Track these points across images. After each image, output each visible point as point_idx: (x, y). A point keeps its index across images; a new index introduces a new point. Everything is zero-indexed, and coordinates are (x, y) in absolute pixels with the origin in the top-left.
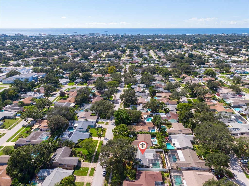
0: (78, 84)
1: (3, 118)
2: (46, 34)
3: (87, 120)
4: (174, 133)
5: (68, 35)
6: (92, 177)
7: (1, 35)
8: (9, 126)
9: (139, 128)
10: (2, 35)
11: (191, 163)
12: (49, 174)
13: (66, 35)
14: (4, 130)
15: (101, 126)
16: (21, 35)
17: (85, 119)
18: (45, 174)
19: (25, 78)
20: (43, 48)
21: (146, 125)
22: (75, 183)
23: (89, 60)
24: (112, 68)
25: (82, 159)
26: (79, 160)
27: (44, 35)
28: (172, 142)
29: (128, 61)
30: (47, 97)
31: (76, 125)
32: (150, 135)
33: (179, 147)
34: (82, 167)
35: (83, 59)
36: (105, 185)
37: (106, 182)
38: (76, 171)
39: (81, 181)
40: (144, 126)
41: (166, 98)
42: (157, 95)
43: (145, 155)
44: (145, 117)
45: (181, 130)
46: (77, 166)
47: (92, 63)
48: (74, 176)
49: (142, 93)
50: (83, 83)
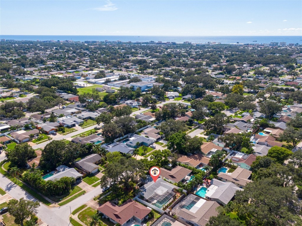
0: (185, 100)
1: (87, 118)
2: (215, 43)
3: (148, 137)
4: (226, 180)
5: (241, 44)
6: (93, 188)
7: (171, 43)
8: (86, 126)
9: (187, 160)
10: (172, 43)
11: (196, 218)
12: (64, 170)
13: (239, 44)
14: (79, 128)
15: (154, 147)
16: (190, 43)
17: (147, 135)
18: (61, 170)
20: (193, 58)
21: (200, 160)
22: (75, 187)
23: (228, 75)
24: (238, 87)
25: (103, 169)
26: (98, 169)
27: (213, 43)
28: (210, 188)
29: (283, 82)
30: (142, 107)
31: (132, 139)
32: (191, 171)
33: (210, 196)
34: (96, 176)
35: (222, 73)
36: (94, 199)
37: (98, 197)
38: (87, 177)
39: (81, 187)
40: (195, 160)
41: (275, 136)
42: (265, 130)
43: (158, 189)
44: (213, 152)
45: (237, 179)
46: (92, 174)
47: (230, 79)
48: (82, 181)
49: (247, 123)
50: (191, 99)
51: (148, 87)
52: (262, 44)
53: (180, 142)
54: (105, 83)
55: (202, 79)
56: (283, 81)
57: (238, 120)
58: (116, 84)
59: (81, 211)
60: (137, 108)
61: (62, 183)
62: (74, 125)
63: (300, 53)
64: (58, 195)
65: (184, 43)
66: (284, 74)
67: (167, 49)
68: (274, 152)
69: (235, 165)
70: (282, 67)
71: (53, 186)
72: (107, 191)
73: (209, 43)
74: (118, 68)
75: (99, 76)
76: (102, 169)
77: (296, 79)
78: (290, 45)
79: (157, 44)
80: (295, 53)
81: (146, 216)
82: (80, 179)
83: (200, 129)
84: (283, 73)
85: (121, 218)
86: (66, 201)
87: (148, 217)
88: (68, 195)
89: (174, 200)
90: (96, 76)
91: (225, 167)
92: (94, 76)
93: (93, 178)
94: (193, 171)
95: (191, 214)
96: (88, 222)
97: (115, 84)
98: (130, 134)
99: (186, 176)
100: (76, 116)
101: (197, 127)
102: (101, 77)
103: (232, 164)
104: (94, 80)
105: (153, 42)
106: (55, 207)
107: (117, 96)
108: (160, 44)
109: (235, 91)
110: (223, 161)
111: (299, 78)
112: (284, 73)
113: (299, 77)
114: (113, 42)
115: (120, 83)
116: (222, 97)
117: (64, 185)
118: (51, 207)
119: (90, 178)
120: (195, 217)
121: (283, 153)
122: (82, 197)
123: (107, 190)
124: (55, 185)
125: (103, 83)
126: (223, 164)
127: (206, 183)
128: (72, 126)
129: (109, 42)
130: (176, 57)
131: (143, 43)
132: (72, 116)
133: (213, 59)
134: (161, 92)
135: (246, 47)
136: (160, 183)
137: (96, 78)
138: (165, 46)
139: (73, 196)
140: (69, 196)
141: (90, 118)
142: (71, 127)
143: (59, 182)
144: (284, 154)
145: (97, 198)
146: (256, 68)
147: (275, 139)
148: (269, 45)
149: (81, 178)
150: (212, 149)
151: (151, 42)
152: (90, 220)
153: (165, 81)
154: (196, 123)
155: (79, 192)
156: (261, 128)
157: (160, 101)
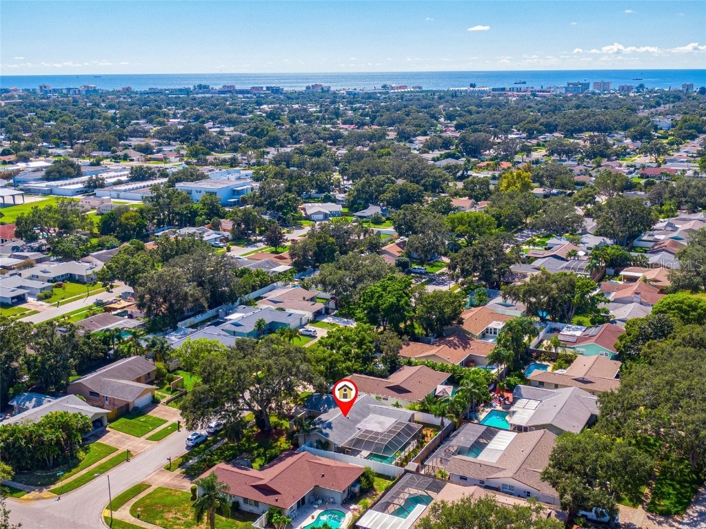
0: (363, 222)
3: (283, 310)
4: (556, 385)
5: (482, 89)
6: (152, 443)
7: (265, 89)
9: (427, 351)
10: (268, 88)
11: (504, 469)
12: (39, 404)
13: (477, 89)
14: (42, 305)
15: (311, 331)
16: (325, 89)
17: (279, 306)
18: (29, 404)
19: (208, 190)
20: (352, 124)
21: (465, 348)
22: (91, 446)
23: (474, 160)
24: (518, 178)
25: (169, 397)
26: (153, 396)
27: (397, 88)
28: (515, 405)
29: (632, 169)
30: (232, 245)
31: (234, 317)
32: (450, 375)
33: (523, 424)
34: (149, 414)
35: (455, 154)
36: (169, 469)
37: (179, 462)
38: (122, 420)
39: (113, 445)
40: (452, 348)
41: (655, 284)
42: (622, 273)
43: (365, 420)
44: (495, 329)
45: (588, 378)
46: (136, 409)
47: (481, 167)
48: (108, 429)
49: (568, 261)
50: (384, 218)
51: (238, 191)
52: (545, 88)
53: (398, 301)
54: (86, 192)
55: (400, 166)
56: (631, 166)
57: (542, 256)
58: (125, 191)
59: (135, 500)
60: (220, 247)
61: (51, 428)
62: (21, 299)
63: (655, 107)
64: (43, 466)
65: (308, 88)
66: (629, 154)
67: (259, 104)
68: (669, 309)
69: (569, 352)
70: (618, 137)
71: (25, 438)
72: (202, 446)
73: (384, 87)
74: (114, 152)
75: (59, 172)
76: (165, 397)
77: (666, 163)
78: (622, 88)
79: (221, 92)
80: (642, 107)
81: (353, 485)
82: (102, 425)
83: (434, 284)
84: (625, 150)
85: (280, 494)
86: (75, 481)
87: (358, 486)
88: (76, 466)
89: (421, 445)
90: (48, 173)
91: (540, 361)
92: (43, 173)
93: (142, 419)
94: (454, 373)
95: (487, 464)
96: (170, 521)
97: (120, 191)
98: (224, 307)
99: (439, 386)
100: (20, 275)
101: (424, 280)
102: (69, 176)
103: (560, 351)
104: (43, 185)
105: (206, 87)
106: (44, 498)
107: (145, 214)
108: (230, 92)
109: (511, 188)
110: (531, 347)
111: (672, 161)
112: (628, 150)
113: (672, 158)
114: (69, 90)
115: (137, 188)
116: (473, 210)
117: (61, 435)
118: (28, 500)
119: (132, 420)
120: (499, 469)
121: (694, 308)
122: (124, 467)
123: (203, 442)
124: (31, 435)
125: (78, 192)
126: (534, 354)
127: (500, 401)
128: (14, 301)
129: (55, 91)
130: (297, 121)
131: (172, 92)
132: (7, 275)
133: (416, 122)
134: (288, 200)
135: (501, 95)
136: (368, 407)
137: (48, 178)
138: (248, 98)
139: (93, 467)
140: (78, 468)
141: (71, 278)
142: (13, 305)
143: (39, 425)
144: (699, 311)
145: (174, 464)
146: (545, 142)
147: (658, 290)
148: (563, 91)
149: (105, 422)
150: (489, 322)
151: (200, 87)
152: (174, 516)
153: (286, 177)
154: (419, 271)
155: (108, 458)
156: (611, 271)
157: (287, 227)
